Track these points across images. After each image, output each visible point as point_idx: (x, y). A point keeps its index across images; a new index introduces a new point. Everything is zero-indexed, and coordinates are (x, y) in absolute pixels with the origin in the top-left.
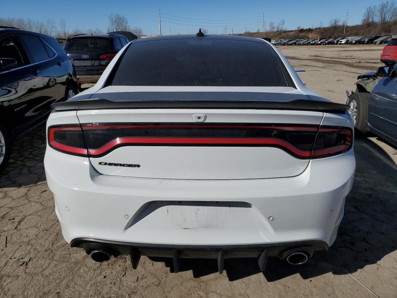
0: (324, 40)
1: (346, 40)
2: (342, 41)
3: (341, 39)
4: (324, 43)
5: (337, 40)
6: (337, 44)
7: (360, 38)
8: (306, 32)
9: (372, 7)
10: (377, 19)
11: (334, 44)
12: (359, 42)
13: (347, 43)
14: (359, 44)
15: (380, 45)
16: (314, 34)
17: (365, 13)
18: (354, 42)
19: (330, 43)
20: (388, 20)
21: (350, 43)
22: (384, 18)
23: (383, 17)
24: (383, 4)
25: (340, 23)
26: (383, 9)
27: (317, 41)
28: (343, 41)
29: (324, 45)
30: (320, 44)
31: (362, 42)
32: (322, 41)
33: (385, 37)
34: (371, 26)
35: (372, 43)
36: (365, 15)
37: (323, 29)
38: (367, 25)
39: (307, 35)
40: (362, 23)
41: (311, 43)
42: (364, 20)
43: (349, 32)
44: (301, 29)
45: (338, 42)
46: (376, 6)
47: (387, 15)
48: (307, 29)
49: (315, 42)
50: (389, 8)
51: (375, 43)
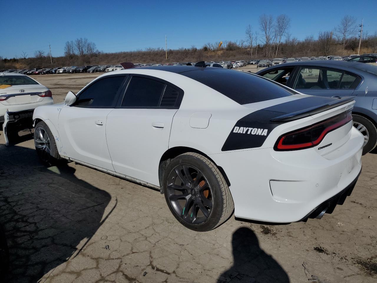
0: (42, 70)
1: (63, 70)
2: (59, 71)
3: (58, 69)
4: (43, 73)
5: (54, 69)
6: (55, 73)
7: (75, 68)
8: (11, 62)
9: (70, 42)
10: (77, 52)
11: (52, 73)
12: (75, 72)
13: (64, 72)
14: (76, 72)
15: (93, 73)
16: (21, 64)
17: (65, 46)
18: (71, 71)
19: (48, 72)
20: (86, 54)
21: (68, 72)
22: (82, 52)
23: (81, 50)
24: (79, 40)
25: (45, 55)
26: (79, 44)
27: (34, 71)
28: (61, 71)
29: (42, 74)
30: (38, 74)
31: (77, 71)
32: (39, 71)
33: (95, 67)
34: (73, 58)
35: (86, 72)
36: (66, 49)
37: (29, 60)
38: (69, 57)
39: (13, 65)
40: (65, 55)
41: (28, 72)
42: (66, 53)
43: (56, 63)
44: (4, 59)
45: (56, 71)
46: (72, 41)
47: (84, 49)
48: (11, 60)
49: (32, 72)
50: (84, 43)
51: (89, 72)
